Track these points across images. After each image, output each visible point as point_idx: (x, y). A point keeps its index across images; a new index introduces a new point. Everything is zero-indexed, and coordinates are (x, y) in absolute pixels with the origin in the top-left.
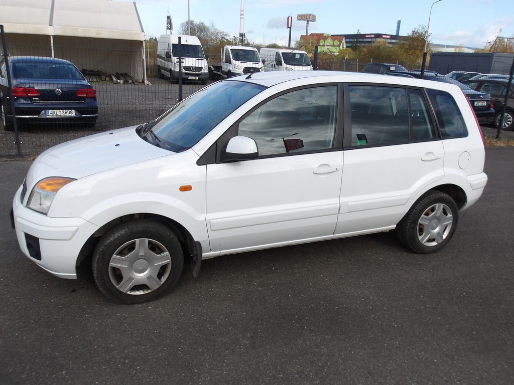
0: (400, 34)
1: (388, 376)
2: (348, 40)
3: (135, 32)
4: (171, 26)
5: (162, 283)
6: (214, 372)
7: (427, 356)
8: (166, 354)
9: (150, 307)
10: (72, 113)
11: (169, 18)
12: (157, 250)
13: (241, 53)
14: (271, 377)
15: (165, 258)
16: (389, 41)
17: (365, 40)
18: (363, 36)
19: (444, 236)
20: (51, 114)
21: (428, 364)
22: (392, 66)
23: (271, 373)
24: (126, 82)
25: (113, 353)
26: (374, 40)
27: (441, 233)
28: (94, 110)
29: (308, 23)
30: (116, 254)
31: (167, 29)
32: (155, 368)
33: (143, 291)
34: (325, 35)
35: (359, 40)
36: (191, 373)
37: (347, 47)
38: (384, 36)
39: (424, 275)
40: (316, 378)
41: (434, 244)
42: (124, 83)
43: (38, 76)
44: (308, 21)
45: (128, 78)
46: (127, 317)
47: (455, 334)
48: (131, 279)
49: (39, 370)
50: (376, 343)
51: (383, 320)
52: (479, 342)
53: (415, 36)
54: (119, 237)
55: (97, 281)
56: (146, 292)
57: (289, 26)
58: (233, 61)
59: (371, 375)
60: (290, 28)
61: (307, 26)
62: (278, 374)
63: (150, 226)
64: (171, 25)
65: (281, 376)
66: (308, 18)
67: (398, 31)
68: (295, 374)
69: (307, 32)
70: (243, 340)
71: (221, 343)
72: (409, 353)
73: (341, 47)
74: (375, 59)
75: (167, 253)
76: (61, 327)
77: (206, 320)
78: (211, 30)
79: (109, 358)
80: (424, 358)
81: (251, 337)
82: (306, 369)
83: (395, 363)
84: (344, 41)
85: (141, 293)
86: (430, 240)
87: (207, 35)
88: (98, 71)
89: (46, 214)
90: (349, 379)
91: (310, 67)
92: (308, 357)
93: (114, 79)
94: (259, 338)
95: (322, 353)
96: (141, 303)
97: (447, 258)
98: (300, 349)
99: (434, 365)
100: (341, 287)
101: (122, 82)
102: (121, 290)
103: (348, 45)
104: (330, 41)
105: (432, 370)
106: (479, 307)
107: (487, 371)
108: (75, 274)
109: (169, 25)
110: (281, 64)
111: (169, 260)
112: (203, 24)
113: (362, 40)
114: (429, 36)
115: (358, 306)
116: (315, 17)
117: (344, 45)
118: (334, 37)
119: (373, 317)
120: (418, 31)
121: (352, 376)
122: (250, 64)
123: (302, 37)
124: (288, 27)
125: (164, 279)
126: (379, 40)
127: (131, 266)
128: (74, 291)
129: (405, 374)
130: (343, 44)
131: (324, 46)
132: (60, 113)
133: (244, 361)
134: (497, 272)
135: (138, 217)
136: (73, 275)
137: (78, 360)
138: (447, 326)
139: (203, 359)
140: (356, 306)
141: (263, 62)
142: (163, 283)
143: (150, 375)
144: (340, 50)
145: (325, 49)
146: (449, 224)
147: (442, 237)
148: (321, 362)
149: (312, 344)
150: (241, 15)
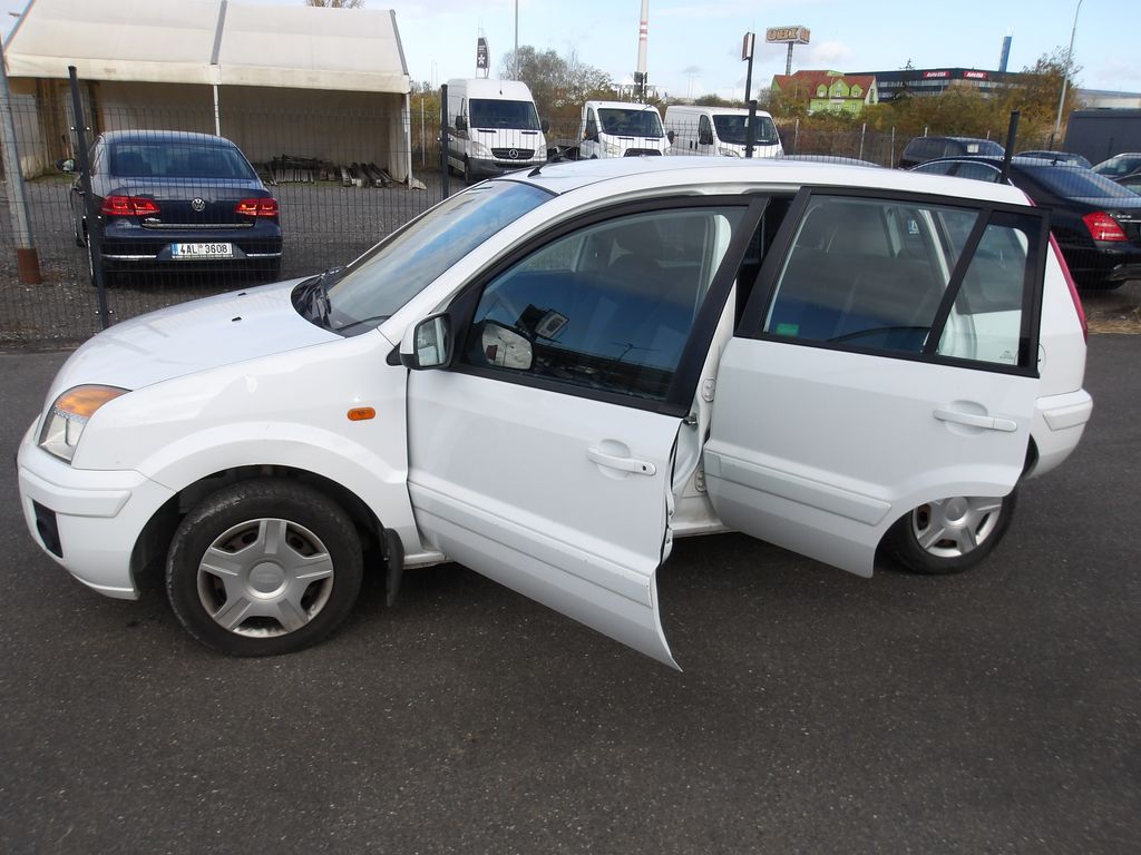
0: (1009, 69)
1: (752, 844)
2: (884, 85)
3: (389, 75)
4: (486, 61)
5: (310, 618)
6: (369, 811)
7: (860, 805)
8: (280, 766)
9: (279, 665)
10: (227, 251)
11: (482, 42)
12: (306, 546)
13: (623, 117)
14: (488, 829)
15: (321, 566)
16: (982, 84)
17: (923, 83)
18: (921, 75)
19: (980, 539)
20: (181, 251)
21: (855, 823)
22: (971, 143)
23: (490, 820)
24: (369, 183)
25: (173, 758)
26: (946, 82)
27: (972, 530)
28: (274, 243)
29: (791, 48)
30: (217, 546)
31: (479, 66)
32: (249, 794)
33: (269, 630)
34: (829, 74)
35: (910, 84)
36: (320, 810)
37: (881, 100)
38: (969, 75)
39: (913, 624)
40: (586, 838)
41: (954, 553)
42: (365, 185)
43: (163, 171)
44: (791, 44)
45: (374, 175)
46: (224, 685)
47: (943, 760)
48: (244, 601)
49: (14, 785)
50: (747, 770)
51: (781, 719)
52: (995, 781)
53: (1044, 71)
54: (224, 511)
55: (171, 598)
56: (274, 634)
57: (749, 55)
58: (603, 136)
59: (713, 840)
60: (751, 59)
61: (790, 55)
62: (507, 824)
63: (294, 493)
64: (486, 59)
65: (512, 828)
66: (792, 37)
67: (1005, 60)
68: (543, 827)
69: (788, 67)
70: (453, 746)
71: (404, 750)
72: (819, 796)
73: (867, 101)
74: (933, 127)
75: (326, 555)
76: (85, 698)
77: (387, 699)
78: (571, 68)
79: (160, 768)
80: (850, 808)
81: (473, 741)
82: (571, 818)
83: (777, 818)
84: (874, 86)
85: (262, 634)
86: (943, 544)
87: (561, 78)
88: (314, 160)
89: (68, 462)
90: (661, 844)
91: (778, 148)
92: (583, 791)
93: (344, 176)
94: (489, 744)
95: (619, 784)
96: (260, 656)
97: (981, 586)
98: (573, 773)
99: (869, 827)
100: (708, 641)
101: (359, 182)
102: (221, 622)
103: (885, 95)
104: (841, 88)
105: (860, 838)
106: (1022, 701)
107: (992, 848)
108: (131, 590)
109: (482, 58)
110: (711, 142)
111: (329, 572)
112: (553, 54)
113: (916, 84)
114: (1076, 72)
115: (734, 686)
116: (809, 33)
117: (873, 97)
118: (851, 78)
119: (761, 713)
120: (1053, 62)
121: (670, 838)
122: (640, 142)
123: (777, 79)
124: (745, 57)
125: (315, 611)
126: (957, 82)
127: (246, 574)
128: (133, 625)
129: (794, 841)
130: (872, 94)
131: (827, 98)
132: (200, 250)
133: (443, 791)
134: (1092, 623)
135: (269, 472)
136: (127, 590)
137: (99, 768)
138: (929, 741)
139: (354, 782)
140: (729, 686)
141: (671, 136)
142: (312, 620)
143: (234, 808)
144: (865, 107)
145: (829, 106)
146: (993, 510)
147: (974, 541)
148: (610, 804)
149: (604, 762)
150: (642, 31)
